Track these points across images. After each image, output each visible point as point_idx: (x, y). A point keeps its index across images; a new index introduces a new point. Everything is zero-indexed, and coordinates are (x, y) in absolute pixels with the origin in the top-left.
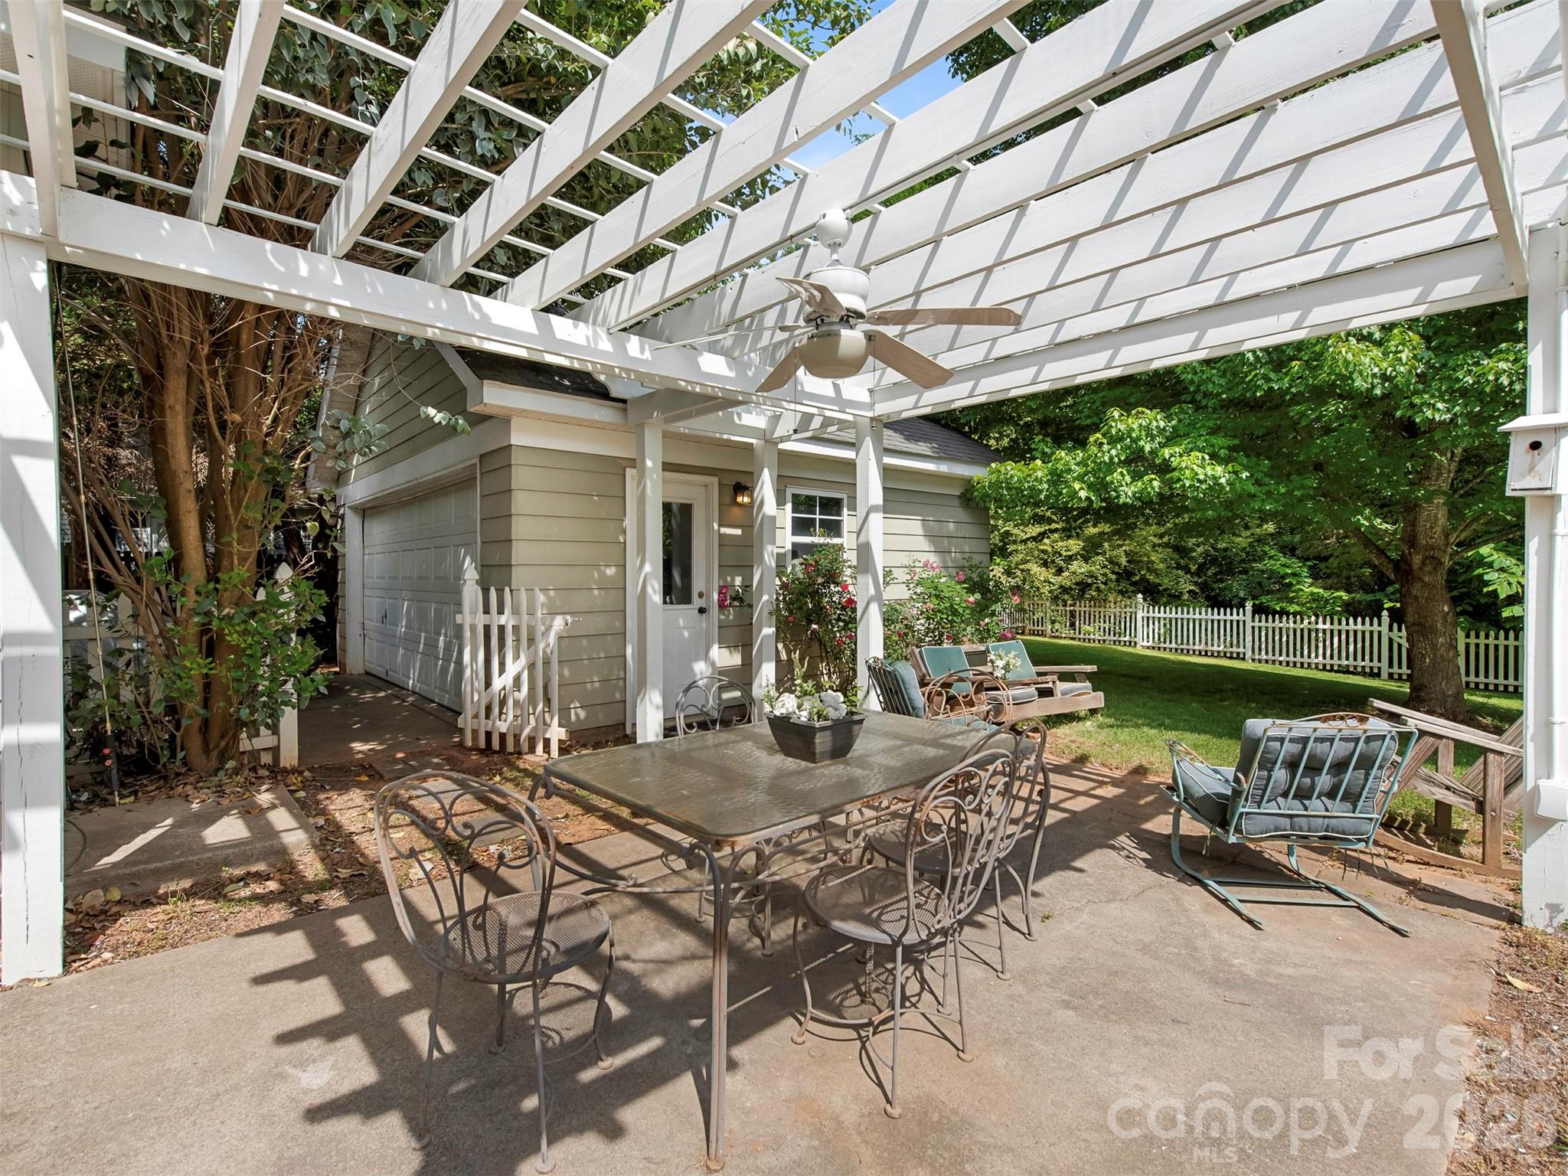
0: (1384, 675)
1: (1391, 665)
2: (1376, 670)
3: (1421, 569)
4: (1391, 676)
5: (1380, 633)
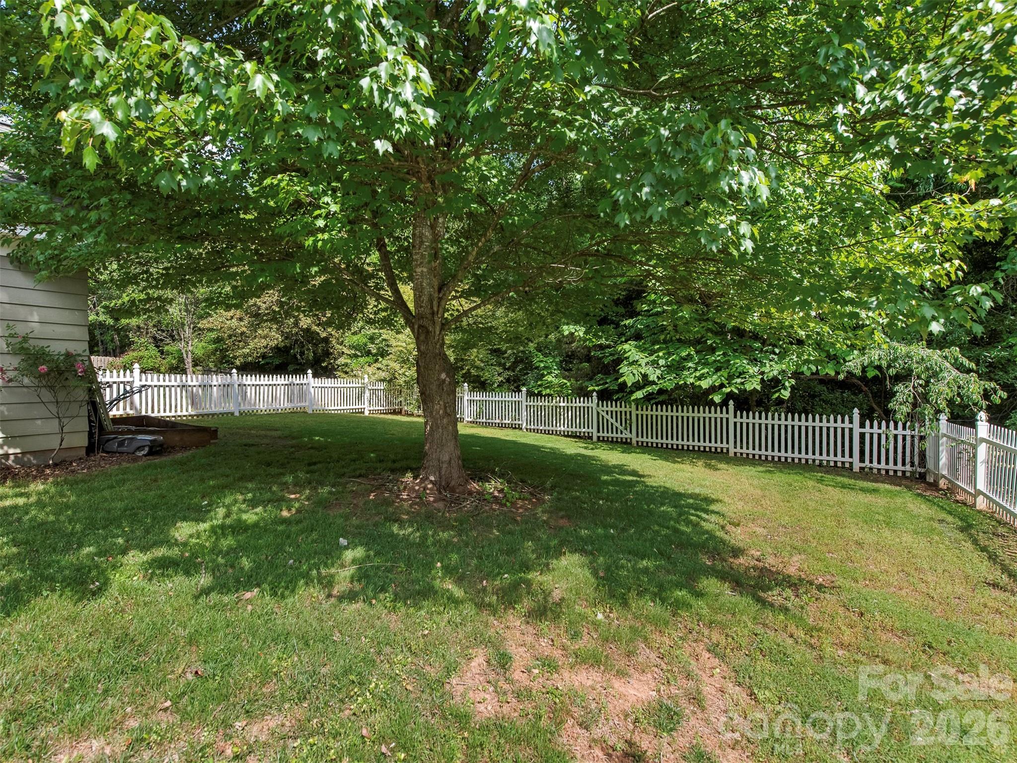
0: (594, 438)
1: (598, 431)
2: (591, 435)
5: (592, 408)
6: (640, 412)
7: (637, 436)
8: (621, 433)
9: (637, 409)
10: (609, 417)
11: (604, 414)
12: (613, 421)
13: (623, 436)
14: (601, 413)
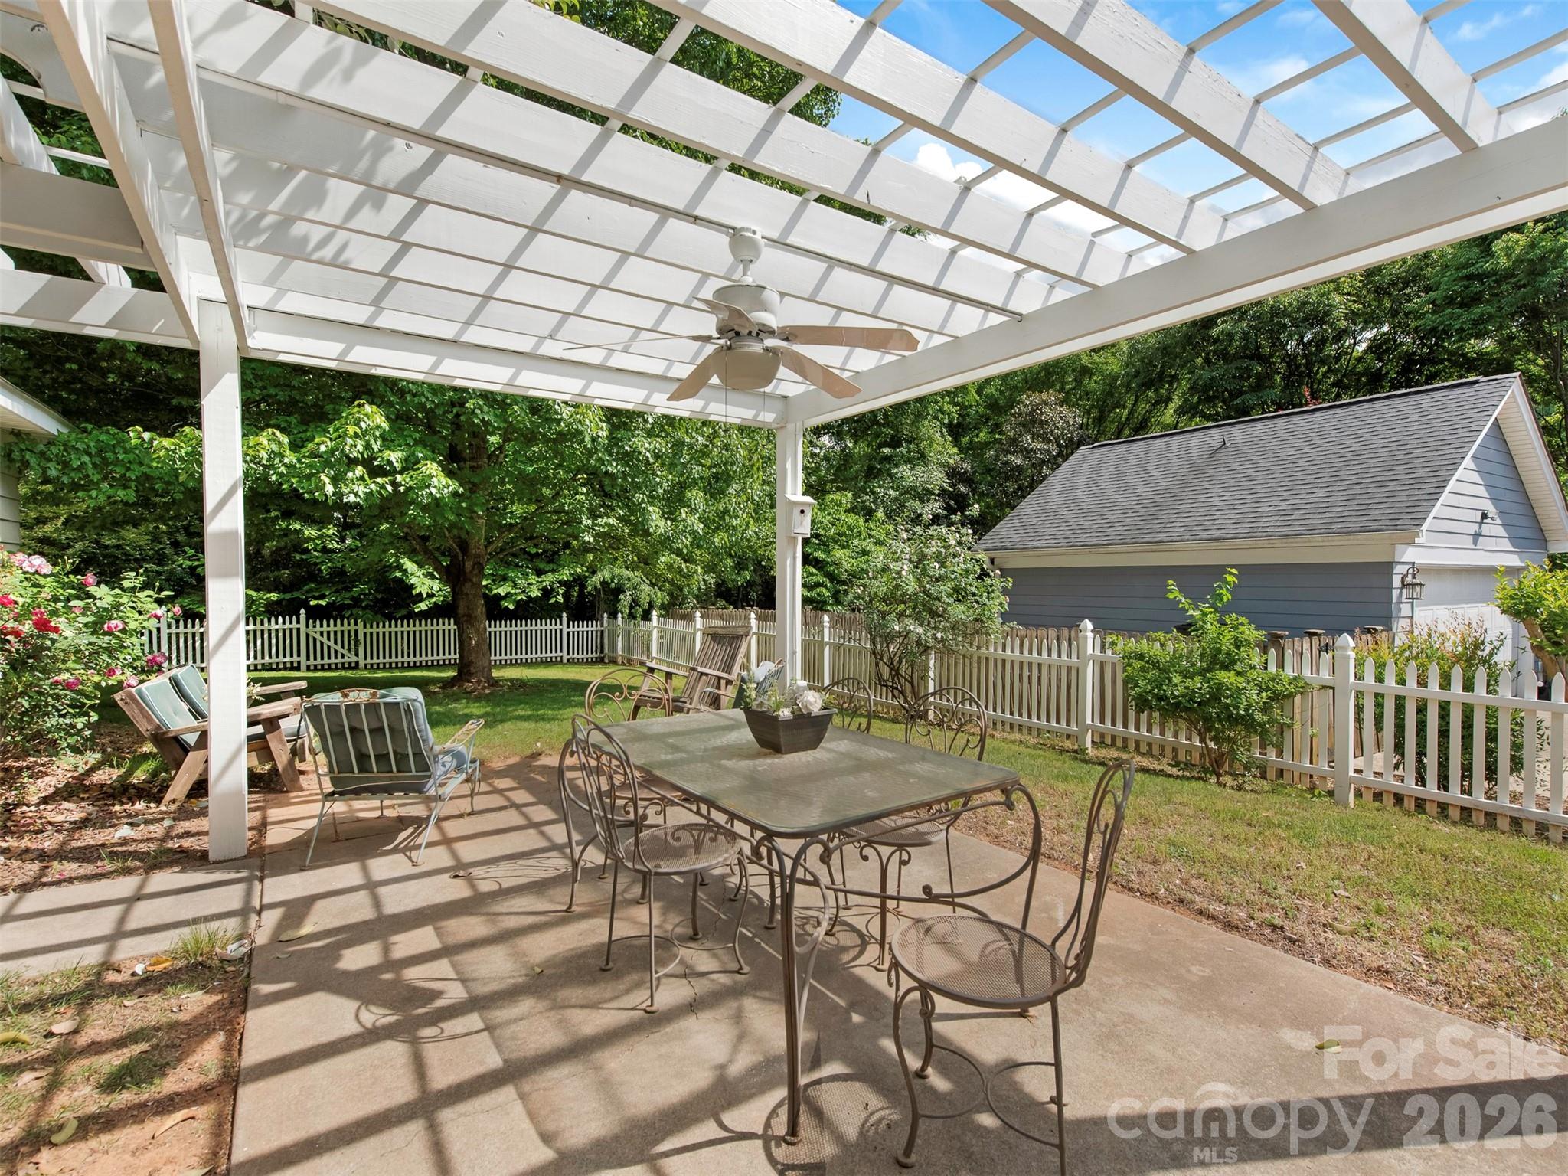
0: (303, 666)
1: (308, 659)
2: (295, 665)
3: (471, 572)
4: (308, 668)
5: (298, 630)
6: (368, 630)
7: (365, 658)
8: (343, 656)
9: (365, 627)
10: (324, 639)
11: (318, 636)
12: (331, 643)
13: (346, 660)
14: (312, 634)
